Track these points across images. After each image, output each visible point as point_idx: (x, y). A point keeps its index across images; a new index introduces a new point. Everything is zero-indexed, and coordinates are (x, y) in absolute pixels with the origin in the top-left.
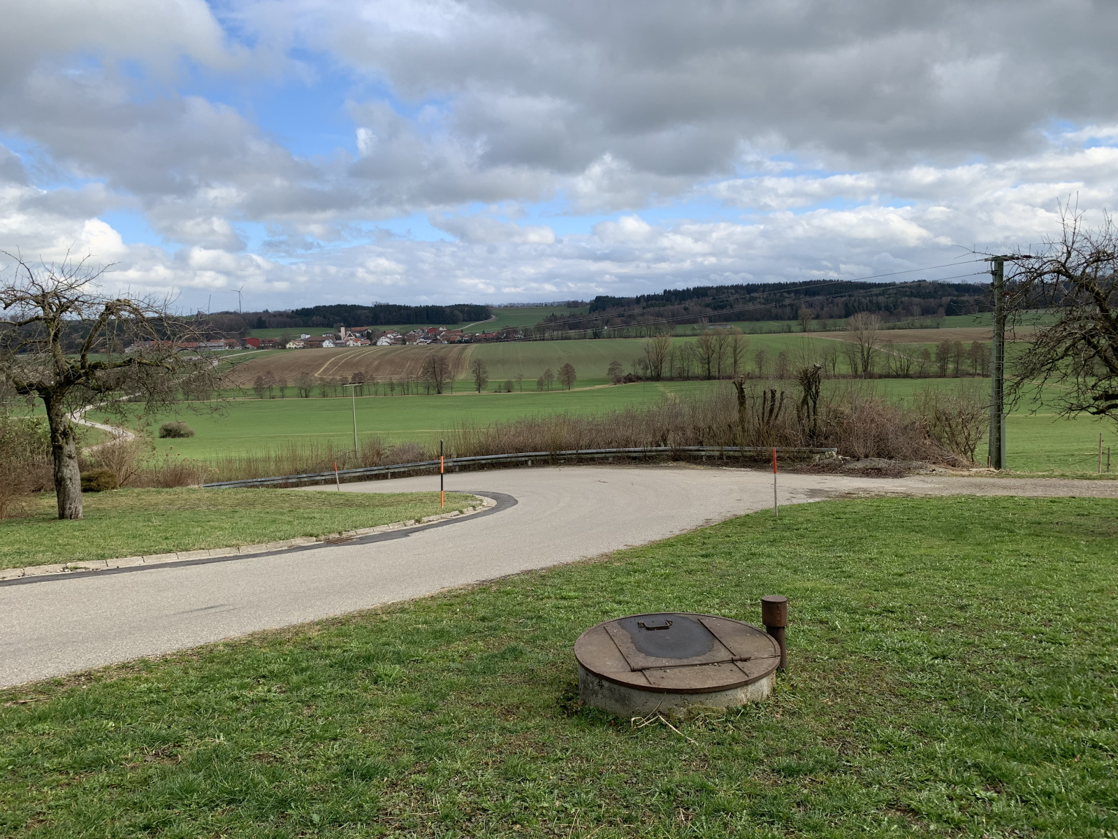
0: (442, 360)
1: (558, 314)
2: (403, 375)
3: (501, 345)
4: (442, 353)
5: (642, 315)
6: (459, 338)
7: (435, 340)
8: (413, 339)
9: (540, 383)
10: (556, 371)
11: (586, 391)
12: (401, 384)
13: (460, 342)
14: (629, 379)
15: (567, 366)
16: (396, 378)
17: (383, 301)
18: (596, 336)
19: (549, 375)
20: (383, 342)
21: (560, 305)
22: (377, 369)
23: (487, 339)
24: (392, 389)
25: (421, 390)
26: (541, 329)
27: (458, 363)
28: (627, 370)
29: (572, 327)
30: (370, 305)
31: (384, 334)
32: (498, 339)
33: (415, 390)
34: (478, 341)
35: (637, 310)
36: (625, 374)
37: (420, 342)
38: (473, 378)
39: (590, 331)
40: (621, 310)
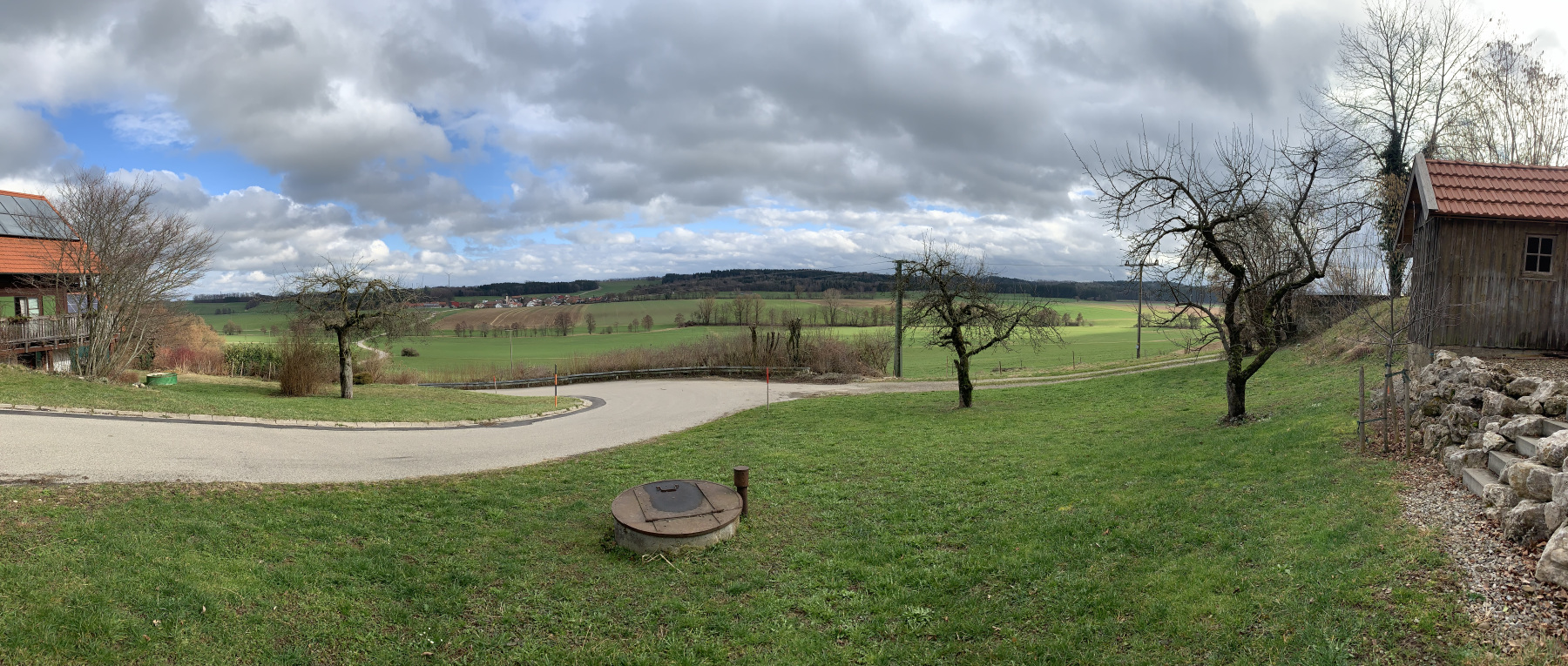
0: (567, 315)
1: (642, 285)
2: (543, 324)
3: (605, 304)
4: (566, 311)
5: (697, 285)
6: (577, 301)
7: (563, 303)
8: (550, 302)
9: (630, 327)
10: (640, 320)
11: (660, 332)
12: (541, 330)
13: (578, 303)
14: (689, 324)
15: (648, 316)
16: (538, 326)
17: (531, 280)
18: (667, 298)
19: (636, 323)
20: (531, 304)
21: (643, 279)
22: (526, 321)
23: (596, 301)
24: (536, 333)
25: (554, 333)
26: (631, 294)
27: (577, 316)
28: (687, 318)
29: (651, 292)
30: (523, 282)
31: (531, 299)
32: (603, 301)
33: (550, 333)
34: (590, 302)
35: (694, 282)
36: (686, 321)
37: (554, 304)
38: (586, 325)
39: (663, 295)
40: (683, 282)
